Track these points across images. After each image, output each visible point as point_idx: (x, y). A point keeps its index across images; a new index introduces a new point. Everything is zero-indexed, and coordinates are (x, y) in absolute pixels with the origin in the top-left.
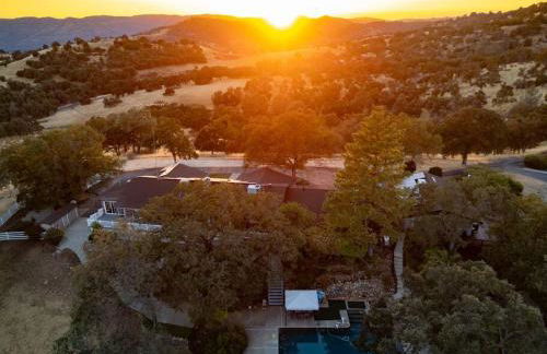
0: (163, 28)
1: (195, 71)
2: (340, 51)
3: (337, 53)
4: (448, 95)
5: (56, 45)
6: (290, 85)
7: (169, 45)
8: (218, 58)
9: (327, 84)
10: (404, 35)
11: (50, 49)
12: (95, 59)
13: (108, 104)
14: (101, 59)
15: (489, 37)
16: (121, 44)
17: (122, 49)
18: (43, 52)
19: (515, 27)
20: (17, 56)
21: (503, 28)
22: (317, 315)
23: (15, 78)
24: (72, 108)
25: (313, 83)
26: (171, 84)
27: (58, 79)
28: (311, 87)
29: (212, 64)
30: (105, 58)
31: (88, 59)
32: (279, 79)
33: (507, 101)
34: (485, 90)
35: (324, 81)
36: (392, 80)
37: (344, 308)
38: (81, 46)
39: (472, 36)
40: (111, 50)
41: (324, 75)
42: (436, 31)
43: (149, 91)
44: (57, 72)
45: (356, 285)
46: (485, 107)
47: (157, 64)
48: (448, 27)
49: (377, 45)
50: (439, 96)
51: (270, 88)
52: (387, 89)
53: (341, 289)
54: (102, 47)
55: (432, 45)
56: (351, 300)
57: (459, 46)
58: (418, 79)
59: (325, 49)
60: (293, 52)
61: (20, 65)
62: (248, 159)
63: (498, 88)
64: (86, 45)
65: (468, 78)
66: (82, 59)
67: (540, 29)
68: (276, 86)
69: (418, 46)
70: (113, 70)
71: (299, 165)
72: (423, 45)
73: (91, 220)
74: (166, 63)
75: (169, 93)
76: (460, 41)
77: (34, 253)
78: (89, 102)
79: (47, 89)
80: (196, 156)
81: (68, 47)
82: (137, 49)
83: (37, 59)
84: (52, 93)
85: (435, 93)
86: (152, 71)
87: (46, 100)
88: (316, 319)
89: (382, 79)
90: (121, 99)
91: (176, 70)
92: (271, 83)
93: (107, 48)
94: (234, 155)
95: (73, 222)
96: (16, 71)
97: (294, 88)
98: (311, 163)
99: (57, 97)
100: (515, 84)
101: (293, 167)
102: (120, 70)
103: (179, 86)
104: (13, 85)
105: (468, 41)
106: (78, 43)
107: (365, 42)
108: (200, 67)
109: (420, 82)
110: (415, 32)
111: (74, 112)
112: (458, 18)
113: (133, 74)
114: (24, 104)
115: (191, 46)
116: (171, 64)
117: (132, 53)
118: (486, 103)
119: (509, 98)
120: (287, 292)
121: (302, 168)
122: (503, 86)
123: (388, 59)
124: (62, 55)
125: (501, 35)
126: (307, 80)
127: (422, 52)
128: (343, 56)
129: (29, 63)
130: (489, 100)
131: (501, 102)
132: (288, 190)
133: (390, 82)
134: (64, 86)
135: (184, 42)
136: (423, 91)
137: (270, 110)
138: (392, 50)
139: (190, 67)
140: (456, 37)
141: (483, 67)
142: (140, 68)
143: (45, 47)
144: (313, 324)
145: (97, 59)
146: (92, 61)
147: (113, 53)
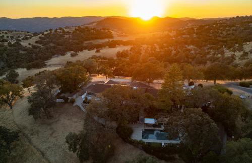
1: (109, 42)
2: (173, 33)
3: (171, 35)
4: (219, 55)
5: (51, 30)
6: (149, 49)
7: (98, 30)
8: (118, 36)
9: (166, 49)
10: (203, 27)
11: (49, 32)
12: (67, 36)
13: (72, 55)
14: (69, 36)
15: (243, 28)
16: (78, 30)
17: (78, 32)
18: (46, 33)
20: (35, 34)
21: (250, 24)
22: (154, 126)
23: (34, 44)
24: (57, 57)
25: (160, 48)
26: (99, 47)
27: (52, 45)
28: (159, 50)
29: (116, 39)
30: (71, 36)
32: (145, 46)
33: (245, 59)
34: (236, 53)
35: (165, 47)
36: (195, 47)
37: (163, 125)
38: (61, 31)
39: (234, 28)
40: (74, 32)
41: (165, 45)
42: (219, 25)
43: (89, 50)
44: (52, 42)
45: (167, 119)
46: (235, 61)
47: (93, 39)
48: (224, 23)
49: (190, 31)
50: (215, 56)
51: (141, 50)
52: (192, 52)
53: (162, 120)
54: (70, 31)
55: (216, 32)
56: (165, 123)
57: (229, 33)
58: (207, 48)
59: (166, 33)
60: (152, 34)
61: (36, 38)
62: (133, 79)
63: (242, 53)
64: (63, 30)
65: (229, 48)
66: (62, 36)
68: (144, 49)
69: (209, 32)
70: (74, 41)
71: (151, 82)
72: (211, 31)
73: (83, 96)
74: (96, 38)
75: (98, 51)
76: (229, 30)
77: (67, 105)
78: (64, 55)
79: (47, 49)
80: (114, 78)
81: (56, 31)
82: (84, 32)
83: (43, 36)
84: (49, 50)
85: (214, 54)
86: (90, 41)
87: (47, 54)
89: (191, 47)
90: (78, 53)
91: (100, 41)
92: (142, 48)
93: (72, 32)
94: (127, 78)
95: (77, 97)
96: (35, 41)
97: (151, 50)
98: (155, 81)
99: (51, 52)
100: (249, 51)
101: (149, 82)
102: (77, 41)
103: (102, 48)
104: (34, 47)
105: (233, 30)
106: (60, 29)
107: (185, 30)
108: (111, 40)
109: (208, 49)
110: (209, 25)
111: (59, 59)
112: (230, 18)
113: (82, 42)
114: (38, 55)
115: (107, 31)
116: (98, 39)
117: (82, 34)
118: (235, 59)
119: (246, 57)
120: (145, 119)
121: (152, 83)
122: (244, 52)
123: (195, 38)
124: (54, 34)
125: (249, 28)
126: (157, 47)
127: (211, 35)
128: (174, 36)
129: (40, 37)
130: (237, 58)
131: (242, 59)
132: (147, 89)
133: (194, 49)
134: (54, 48)
135: (104, 29)
136: (209, 53)
137: (141, 60)
138: (197, 34)
139: (106, 40)
140: (228, 28)
141: (236, 43)
142: (85, 40)
143: (47, 31)
144: (153, 128)
145: (68, 36)
146: (65, 37)
147: (74, 34)
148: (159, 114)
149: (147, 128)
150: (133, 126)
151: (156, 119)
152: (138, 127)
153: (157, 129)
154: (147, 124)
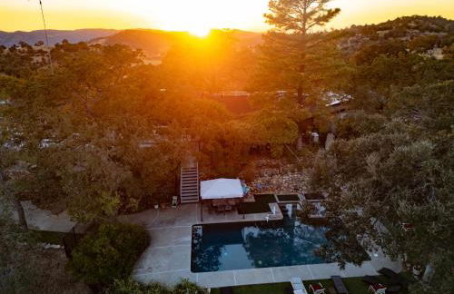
0: (101, 38)
12: (37, 59)
14: (43, 59)
16: (62, 47)
17: (62, 51)
19: (387, 32)
21: (378, 32)
22: (240, 205)
30: (46, 58)
31: (32, 60)
37: (274, 201)
38: (25, 49)
39: (355, 38)
40: (52, 51)
45: (286, 178)
53: (268, 182)
54: (44, 50)
56: (281, 193)
57: (345, 46)
64: (30, 47)
66: (26, 59)
67: (405, 33)
76: (346, 42)
81: (13, 49)
82: (76, 51)
88: (240, 213)
93: (49, 51)
105: (352, 42)
106: (23, 46)
117: (72, 54)
120: (204, 183)
124: (8, 56)
125: (377, 38)
144: (236, 218)
145: (39, 59)
146: (35, 61)
147: (54, 54)
148: (253, 164)
149: (212, 220)
150: (152, 219)
151: (247, 180)
152: (172, 222)
153: (256, 217)
154: (210, 201)
